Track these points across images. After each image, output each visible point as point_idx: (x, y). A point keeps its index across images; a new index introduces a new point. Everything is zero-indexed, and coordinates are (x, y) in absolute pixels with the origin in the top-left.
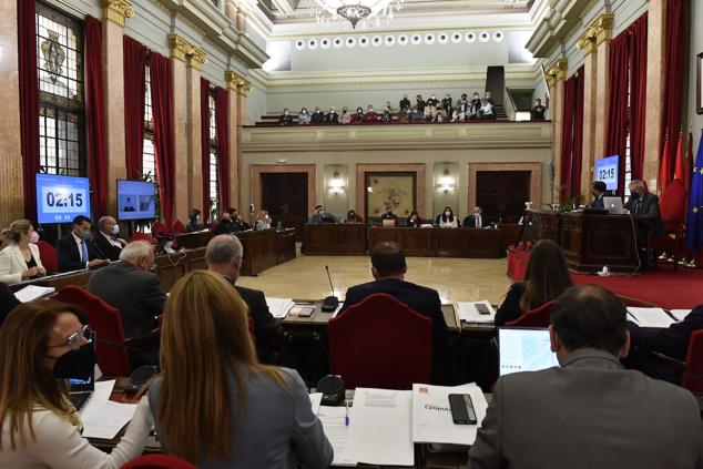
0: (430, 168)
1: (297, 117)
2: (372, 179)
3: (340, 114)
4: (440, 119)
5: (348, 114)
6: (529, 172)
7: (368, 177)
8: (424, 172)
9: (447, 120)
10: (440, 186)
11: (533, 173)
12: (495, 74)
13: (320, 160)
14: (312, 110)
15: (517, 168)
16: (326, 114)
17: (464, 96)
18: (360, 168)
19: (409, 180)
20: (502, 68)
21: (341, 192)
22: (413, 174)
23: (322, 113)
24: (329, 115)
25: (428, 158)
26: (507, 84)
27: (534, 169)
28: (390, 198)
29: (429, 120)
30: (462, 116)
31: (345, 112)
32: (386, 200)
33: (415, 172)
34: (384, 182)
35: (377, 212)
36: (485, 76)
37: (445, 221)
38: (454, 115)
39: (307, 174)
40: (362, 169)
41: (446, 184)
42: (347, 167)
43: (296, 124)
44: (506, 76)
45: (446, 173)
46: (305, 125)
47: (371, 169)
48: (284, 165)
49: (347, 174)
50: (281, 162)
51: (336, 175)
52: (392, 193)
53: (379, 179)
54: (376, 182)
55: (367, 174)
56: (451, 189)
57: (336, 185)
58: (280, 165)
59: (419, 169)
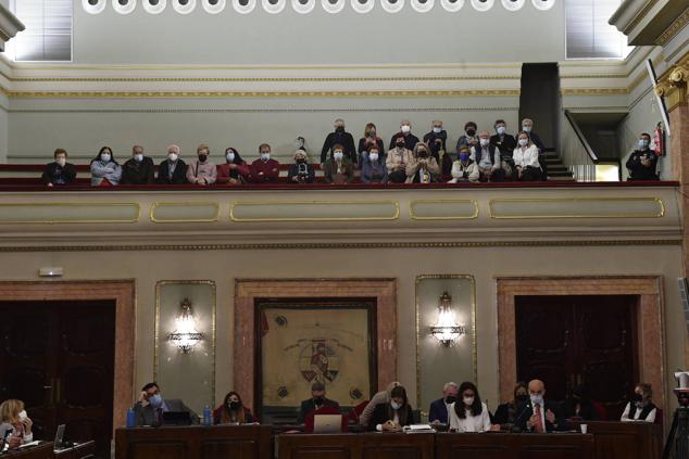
0: (406, 291)
1: (87, 168)
2: (271, 315)
3: (191, 162)
4: (424, 178)
5: (211, 164)
6: (635, 299)
7: (263, 311)
8: (395, 298)
9: (441, 180)
10: (432, 330)
11: (643, 302)
12: (539, 80)
13: (148, 270)
14: (124, 152)
15: (608, 289)
16: (157, 162)
17: (471, 129)
18: (243, 292)
19: (361, 316)
20: (552, 69)
22: (369, 304)
23: (147, 160)
24: (166, 163)
25: (404, 266)
26: (566, 103)
27: (646, 291)
28: (315, 360)
29: (398, 180)
30: (474, 171)
31: (202, 158)
32: (306, 365)
33: (374, 300)
34: (303, 324)
35: (283, 392)
36: (517, 84)
37: (462, 415)
38: (456, 170)
39: (113, 302)
40: (248, 293)
42: (212, 287)
43: (86, 185)
44: (564, 84)
45: (446, 301)
46: (106, 186)
47: (269, 292)
48: (55, 282)
49: (207, 310)
50: (50, 276)
51: (186, 305)
52: (321, 350)
53: (289, 314)
54: (281, 321)
55: (261, 304)
56: (457, 338)
57: (186, 330)
58: (44, 282)
59: (383, 292)
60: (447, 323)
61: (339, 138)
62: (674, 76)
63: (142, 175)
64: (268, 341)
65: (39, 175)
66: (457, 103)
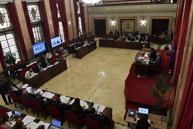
0: (138, 18)
2: (123, 21)
6: (169, 19)
7: (121, 21)
10: (141, 23)
11: (170, 20)
13: (109, 16)
15: (165, 18)
19: (133, 21)
28: (128, 26)
34: (126, 22)
35: (124, 30)
39: (105, 20)
40: (120, 18)
42: (116, 18)
45: (143, 19)
47: (122, 18)
48: (100, 17)
49: (116, 20)
51: (113, 20)
54: (124, 22)
56: (145, 24)
57: (113, 23)
58: (98, 17)
59: (135, 18)
60: (143, 22)
64: (122, 24)
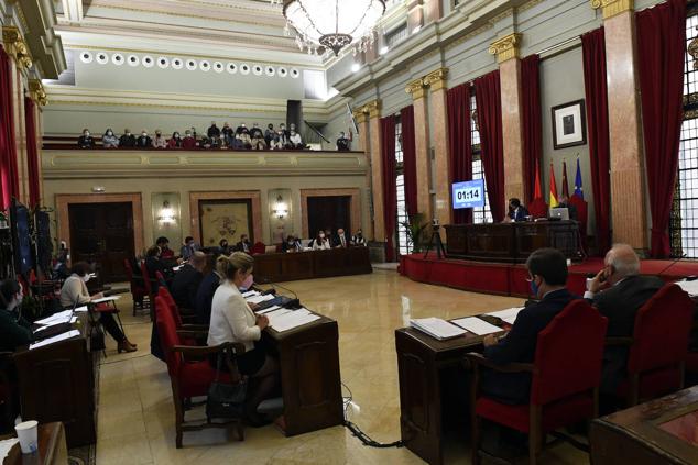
0: (264, 196)
1: (100, 140)
2: (205, 207)
3: (153, 137)
4: (261, 147)
5: (163, 139)
6: (349, 197)
7: (202, 205)
8: (260, 199)
10: (275, 212)
11: (353, 198)
12: (294, 106)
13: (147, 188)
16: (137, 137)
17: (271, 126)
18: (193, 197)
19: (241, 210)
20: (299, 102)
21: (172, 222)
22: (248, 202)
23: (132, 136)
24: (141, 138)
25: (262, 184)
26: (305, 118)
27: (354, 194)
28: (225, 226)
31: (159, 136)
32: (221, 228)
33: (250, 200)
34: (218, 210)
35: (212, 241)
36: (286, 109)
39: (131, 203)
40: (196, 197)
41: (281, 209)
42: (178, 195)
43: (101, 148)
44: (304, 110)
45: (280, 199)
46: (112, 148)
47: (205, 197)
48: (101, 194)
49: (176, 206)
50: (99, 191)
51: (166, 204)
52: (227, 221)
53: (211, 206)
54: (209, 210)
55: (201, 202)
56: (285, 214)
57: (167, 215)
58: (96, 194)
61: (213, 131)
62: (365, 110)
63: (129, 143)
64: (204, 217)
65: (76, 142)
66: (265, 115)
